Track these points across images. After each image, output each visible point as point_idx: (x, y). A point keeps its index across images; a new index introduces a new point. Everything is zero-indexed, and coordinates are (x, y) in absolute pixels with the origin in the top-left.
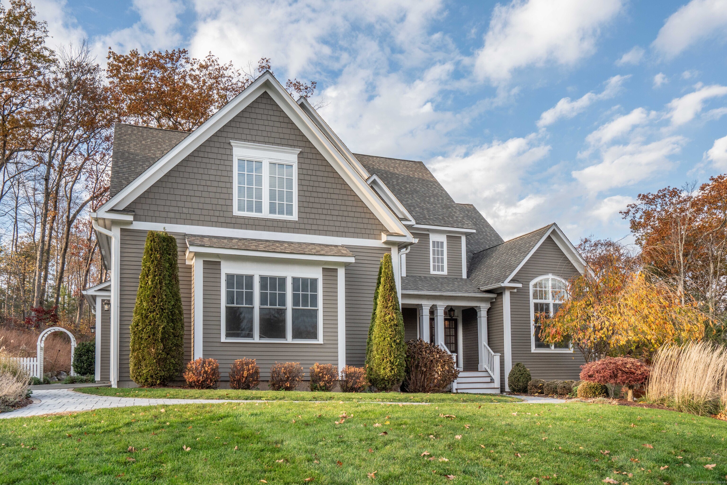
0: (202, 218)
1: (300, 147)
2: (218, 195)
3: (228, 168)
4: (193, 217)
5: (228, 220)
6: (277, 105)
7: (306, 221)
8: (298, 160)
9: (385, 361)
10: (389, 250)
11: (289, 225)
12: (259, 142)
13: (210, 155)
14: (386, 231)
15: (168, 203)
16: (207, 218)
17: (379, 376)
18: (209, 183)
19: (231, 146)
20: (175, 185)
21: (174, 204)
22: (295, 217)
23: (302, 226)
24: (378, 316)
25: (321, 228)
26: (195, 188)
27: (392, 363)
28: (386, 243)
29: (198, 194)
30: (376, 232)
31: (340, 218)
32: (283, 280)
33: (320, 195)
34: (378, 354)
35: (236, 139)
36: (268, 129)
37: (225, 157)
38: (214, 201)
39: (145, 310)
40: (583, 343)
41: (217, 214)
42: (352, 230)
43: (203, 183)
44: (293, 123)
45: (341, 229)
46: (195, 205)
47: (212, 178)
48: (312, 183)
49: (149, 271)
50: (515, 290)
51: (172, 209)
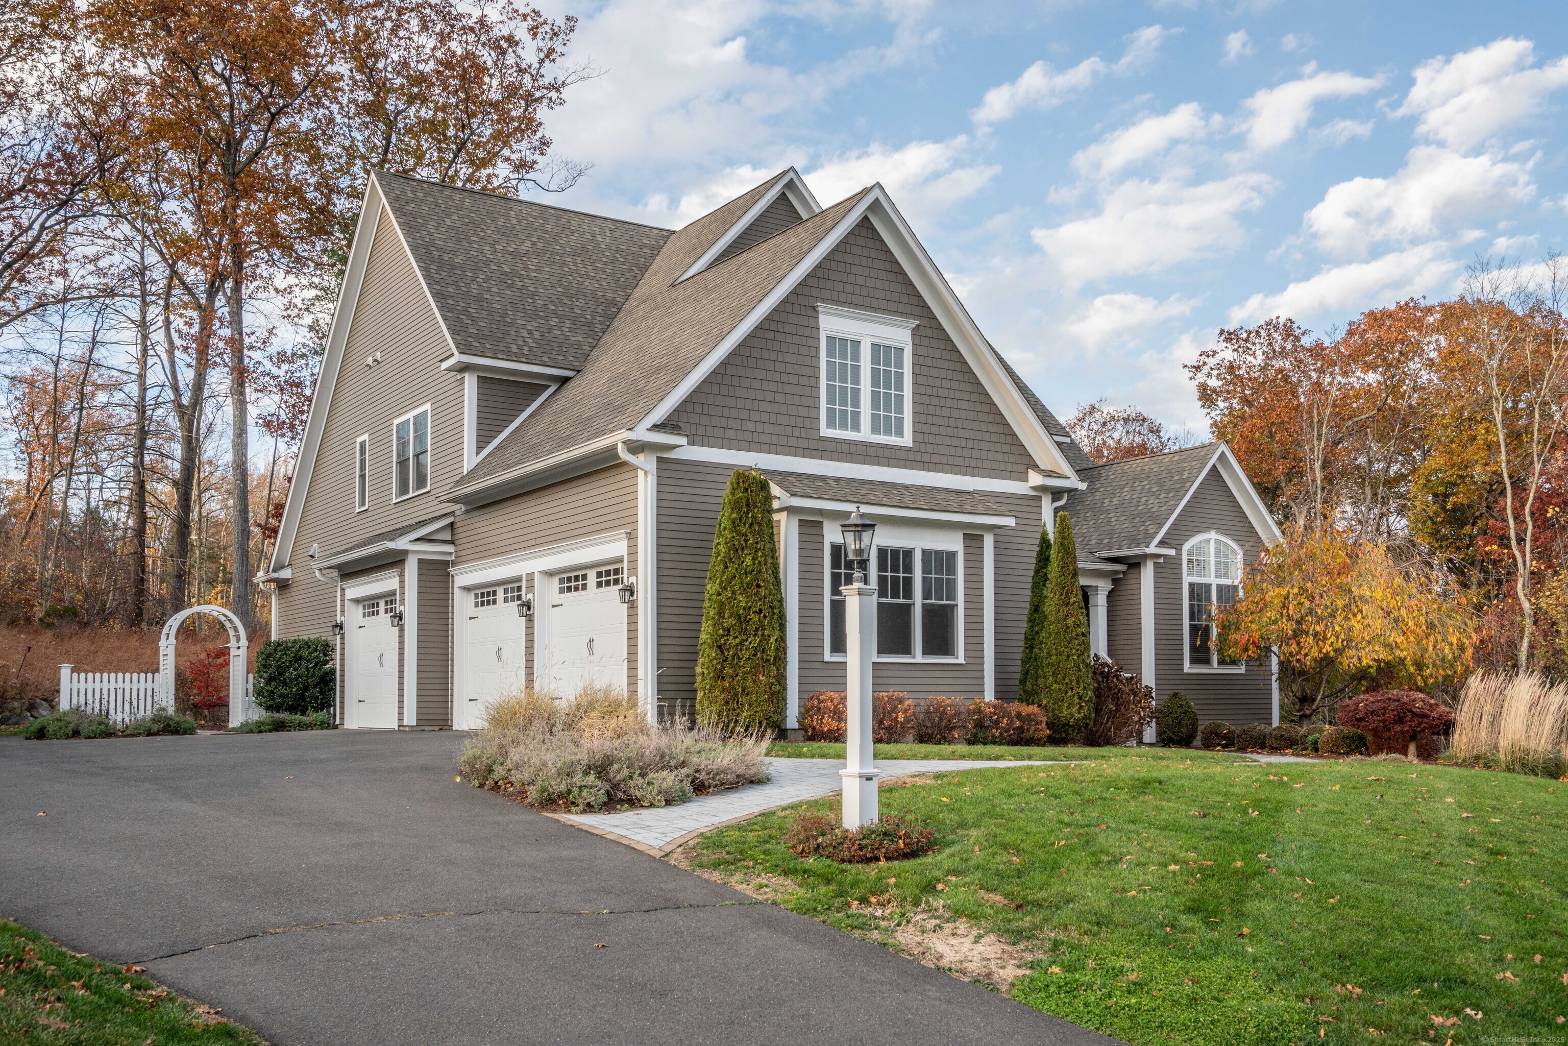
0: (775, 440)
1: (914, 316)
2: (798, 400)
3: (813, 353)
4: (763, 438)
5: (813, 444)
6: (883, 241)
7: (923, 447)
8: (913, 340)
9: (1070, 694)
10: (1039, 499)
11: (901, 455)
12: (857, 306)
13: (788, 328)
14: (1036, 467)
15: (726, 412)
16: (783, 440)
17: (1058, 718)
18: (785, 378)
19: (817, 312)
20: (735, 381)
21: (734, 413)
22: (907, 440)
23: (918, 457)
24: (1051, 618)
25: (944, 460)
26: (765, 385)
27: (1080, 698)
28: (1034, 488)
29: (769, 396)
30: (1021, 468)
31: (970, 444)
32: (908, 554)
33: (943, 402)
34: (1056, 682)
35: (824, 300)
36: (870, 282)
37: (807, 332)
38: (793, 410)
39: (744, 609)
40: (1298, 661)
41: (797, 433)
42: (987, 464)
43: (776, 377)
44: (905, 274)
45: (973, 463)
46: (765, 417)
47: (790, 369)
48: (931, 381)
49: (746, 541)
50: (1161, 560)
51: (731, 423)
